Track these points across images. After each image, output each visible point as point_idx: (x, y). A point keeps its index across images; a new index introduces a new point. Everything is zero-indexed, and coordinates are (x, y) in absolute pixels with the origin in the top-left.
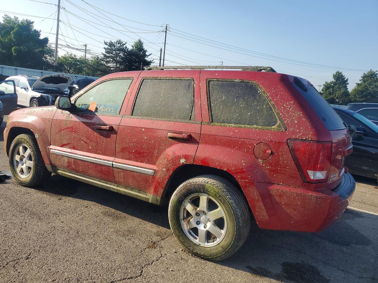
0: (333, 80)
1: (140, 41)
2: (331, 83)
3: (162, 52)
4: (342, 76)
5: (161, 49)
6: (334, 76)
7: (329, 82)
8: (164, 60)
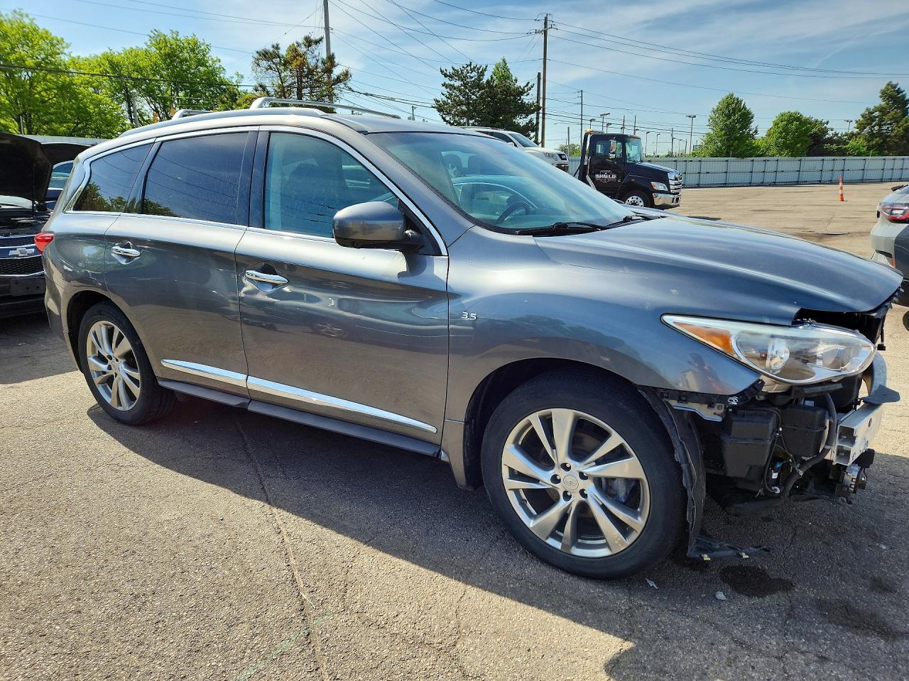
0: (879, 102)
1: (504, 61)
2: (876, 109)
3: (541, 78)
4: (899, 91)
5: (539, 74)
6: (884, 94)
7: (872, 108)
8: (544, 99)
